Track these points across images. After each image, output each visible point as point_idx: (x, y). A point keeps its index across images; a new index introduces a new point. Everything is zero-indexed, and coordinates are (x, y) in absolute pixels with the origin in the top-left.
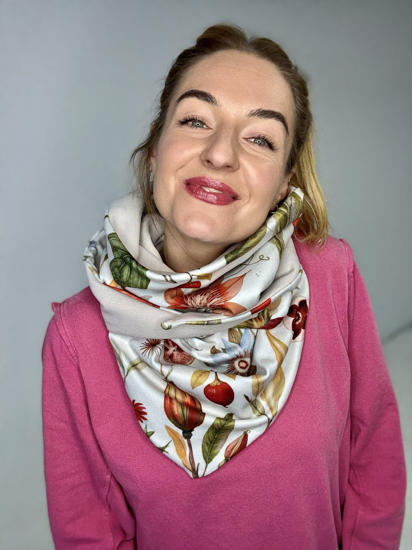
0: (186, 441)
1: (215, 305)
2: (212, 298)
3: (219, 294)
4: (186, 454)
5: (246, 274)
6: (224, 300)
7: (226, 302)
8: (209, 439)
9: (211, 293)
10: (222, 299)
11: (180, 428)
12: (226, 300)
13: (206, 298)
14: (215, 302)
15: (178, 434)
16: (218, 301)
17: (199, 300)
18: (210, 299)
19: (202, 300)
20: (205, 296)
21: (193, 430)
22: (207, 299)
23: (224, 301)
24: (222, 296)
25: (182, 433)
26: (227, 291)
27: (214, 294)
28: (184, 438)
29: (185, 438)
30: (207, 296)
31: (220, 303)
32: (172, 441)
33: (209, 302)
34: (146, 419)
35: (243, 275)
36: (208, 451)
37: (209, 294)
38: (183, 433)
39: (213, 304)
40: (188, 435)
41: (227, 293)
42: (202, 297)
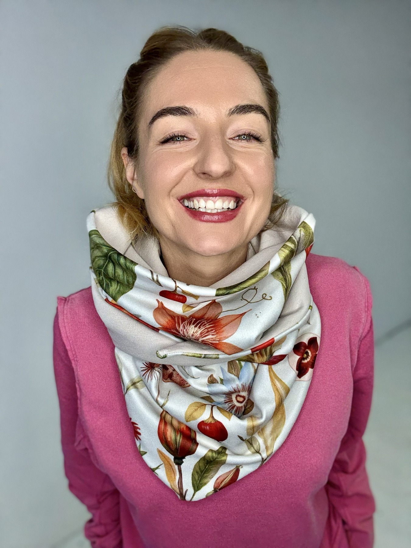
11: (172, 454)
21: (184, 458)
34: (140, 439)
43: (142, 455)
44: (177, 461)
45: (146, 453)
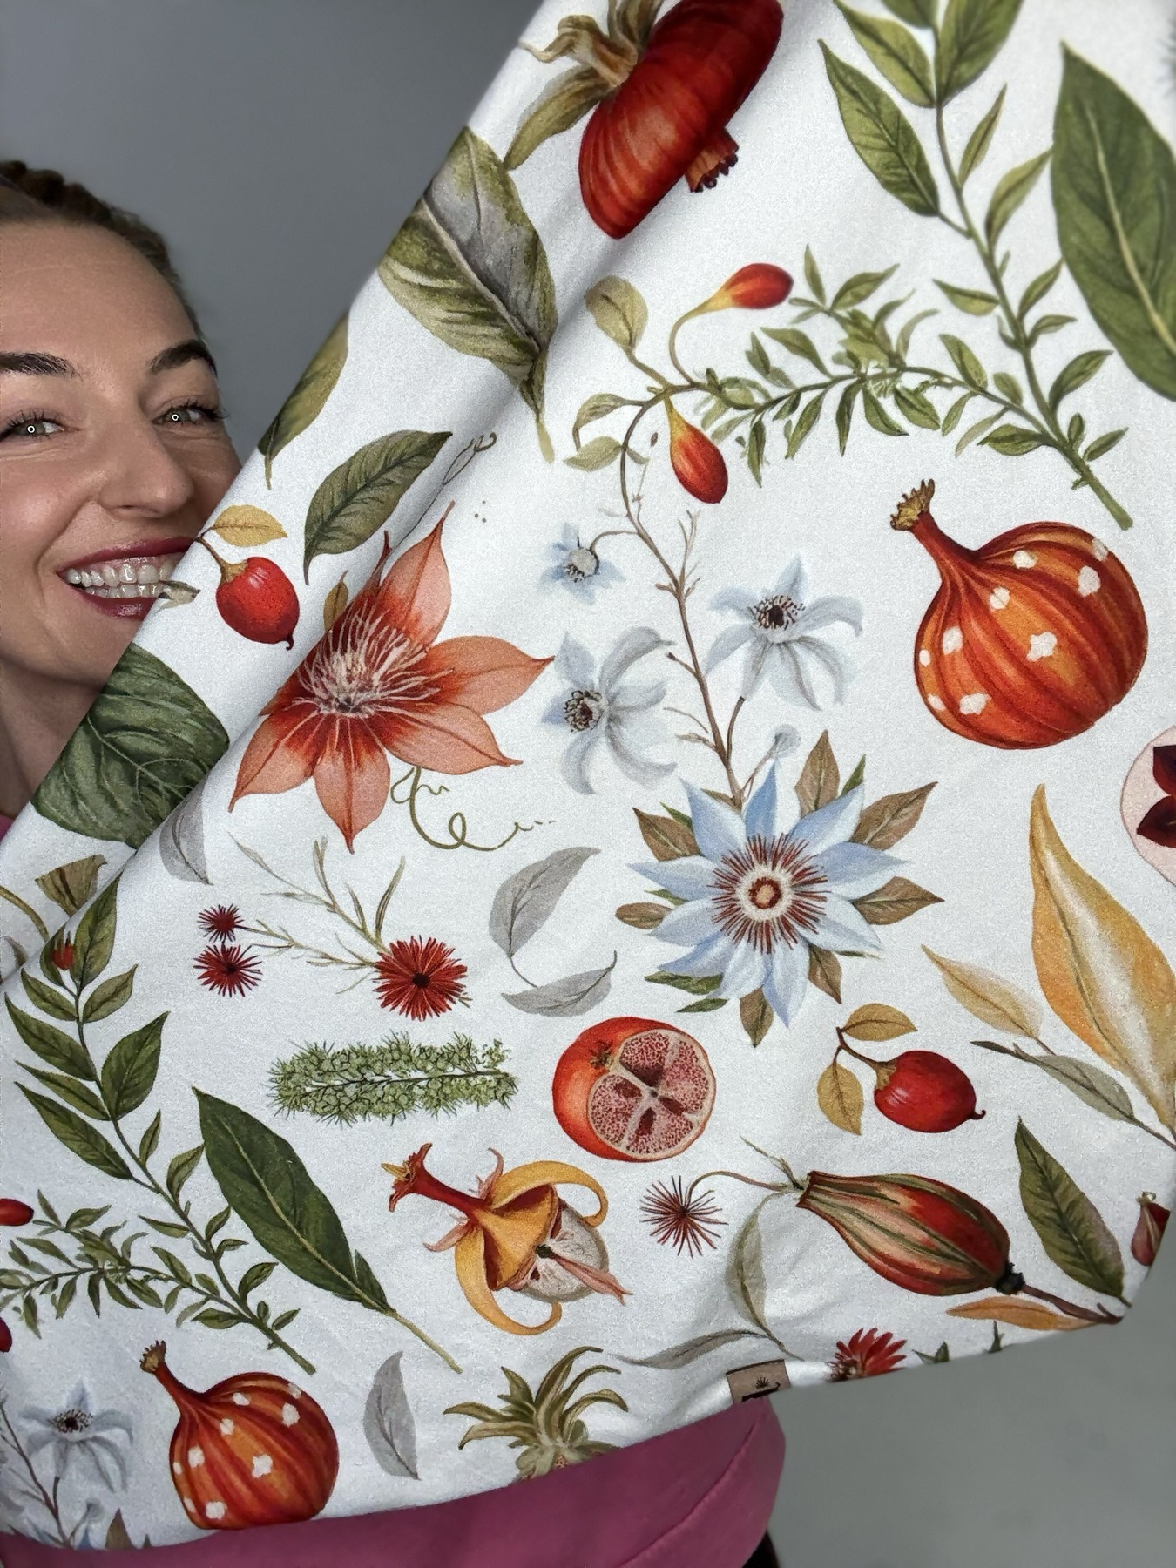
1: (399, 671)
2: (379, 652)
3: (394, 631)
5: (441, 523)
6: (418, 645)
7: (427, 649)
9: (369, 635)
10: (415, 644)
12: (427, 642)
13: (362, 660)
14: (395, 662)
16: (403, 654)
17: (344, 669)
18: (377, 656)
19: (353, 666)
20: (357, 653)
22: (368, 660)
23: (421, 647)
24: (407, 633)
26: (414, 612)
27: (381, 635)
30: (363, 651)
31: (411, 658)
33: (378, 668)
35: (435, 530)
37: (366, 643)
39: (391, 671)
41: (417, 621)
42: (348, 656)
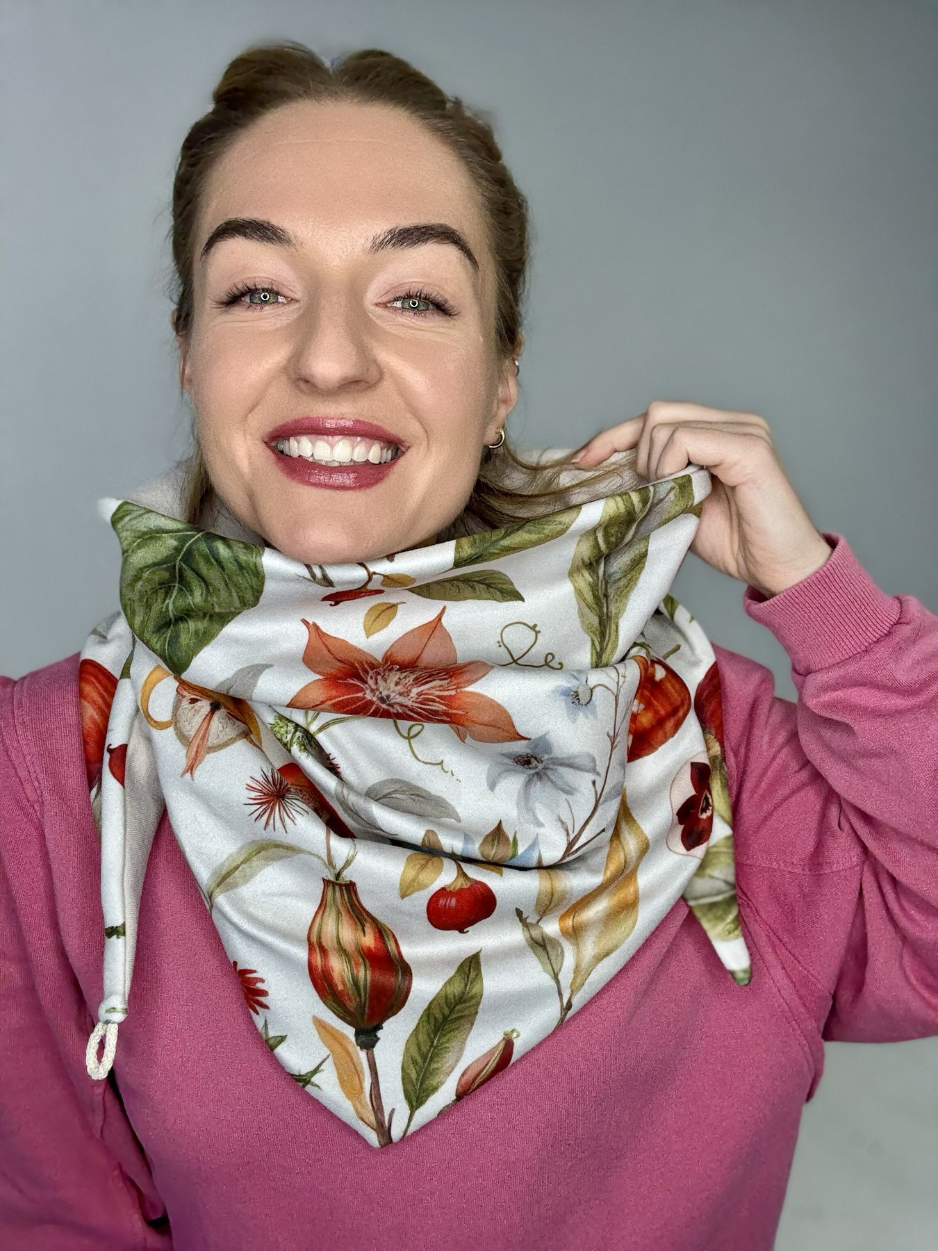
0: (363, 1055)
4: (362, 1088)
8: (419, 1049)
11: (350, 1023)
15: (344, 1037)
21: (379, 1027)
25: (355, 1035)
28: (359, 1048)
29: (361, 1048)
32: (331, 1057)
34: (265, 1007)
36: (417, 1080)
38: (357, 1034)
40: (368, 1038)
43: (272, 1048)
44: (363, 1038)
45: (282, 1039)
